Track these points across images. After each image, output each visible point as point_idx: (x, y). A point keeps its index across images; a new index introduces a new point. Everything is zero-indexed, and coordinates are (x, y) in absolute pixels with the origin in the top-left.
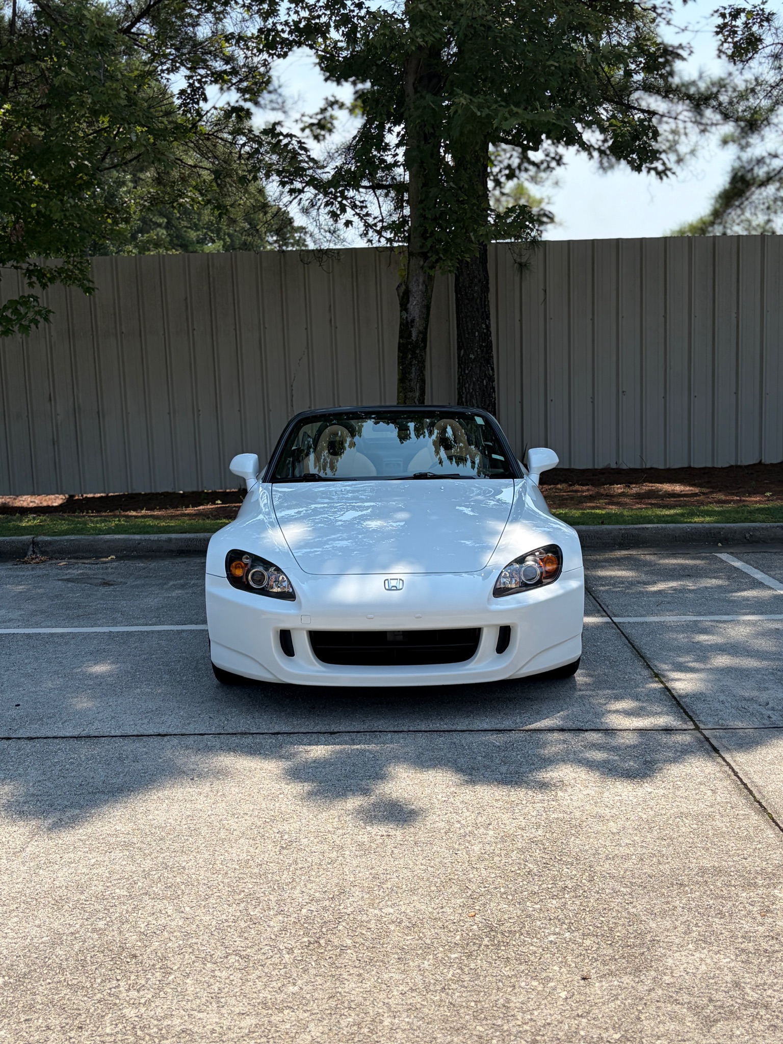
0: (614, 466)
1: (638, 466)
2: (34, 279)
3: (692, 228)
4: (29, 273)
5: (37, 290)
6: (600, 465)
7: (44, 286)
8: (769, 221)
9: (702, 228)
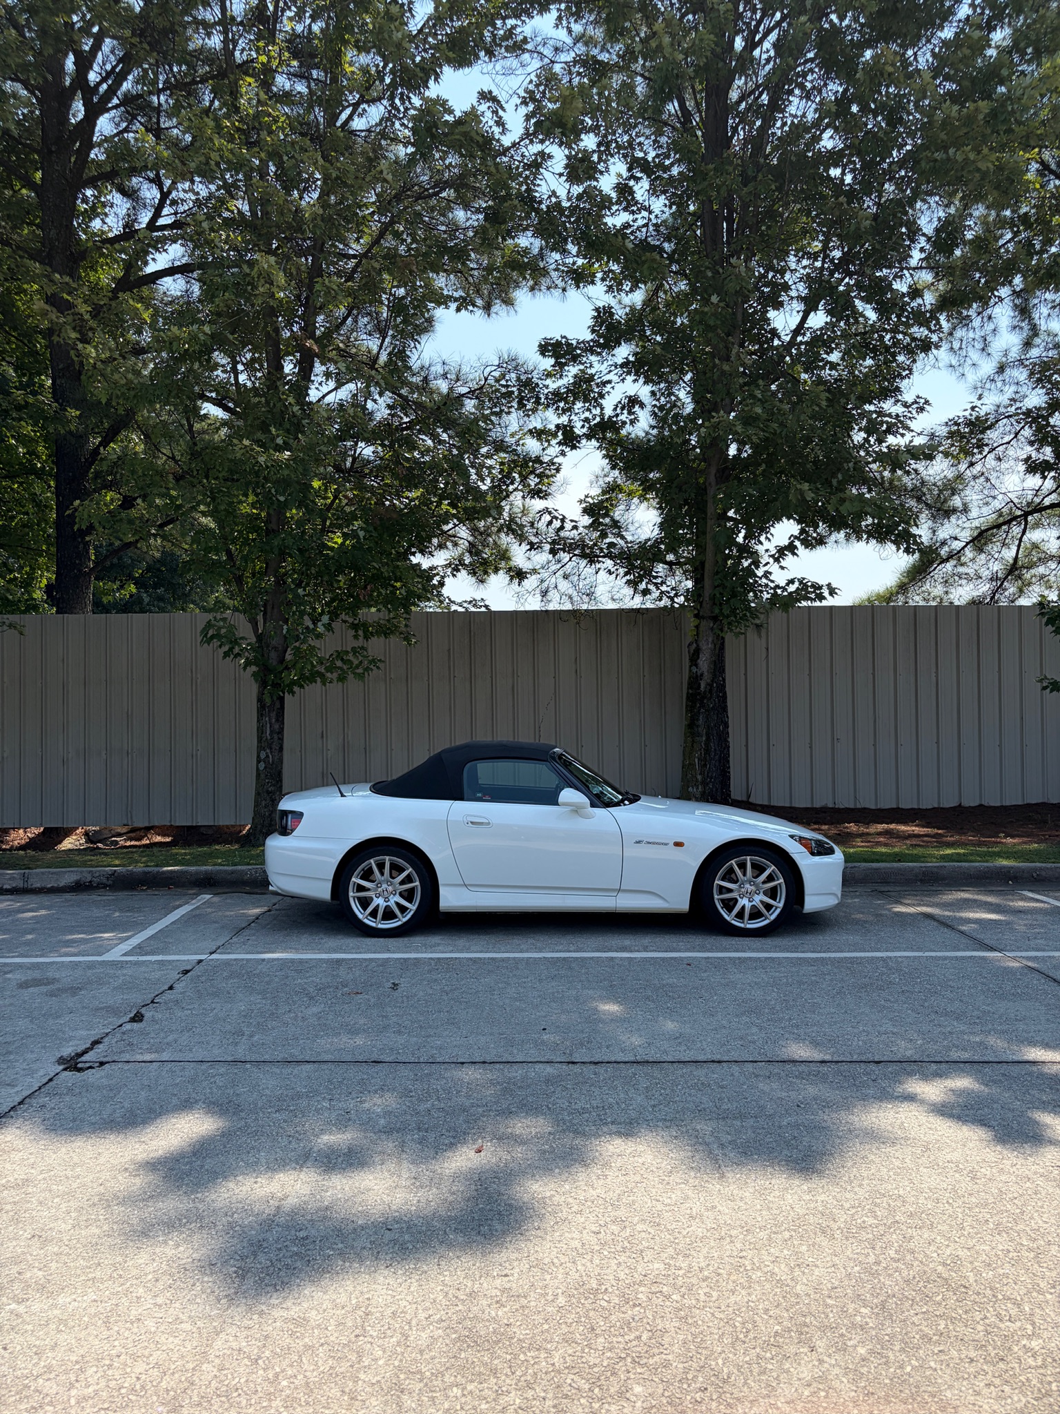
0: (831, 805)
1: (852, 806)
2: (360, 633)
3: (879, 597)
4: (355, 627)
5: (361, 642)
6: (817, 805)
7: (366, 638)
8: (947, 593)
9: (889, 597)
